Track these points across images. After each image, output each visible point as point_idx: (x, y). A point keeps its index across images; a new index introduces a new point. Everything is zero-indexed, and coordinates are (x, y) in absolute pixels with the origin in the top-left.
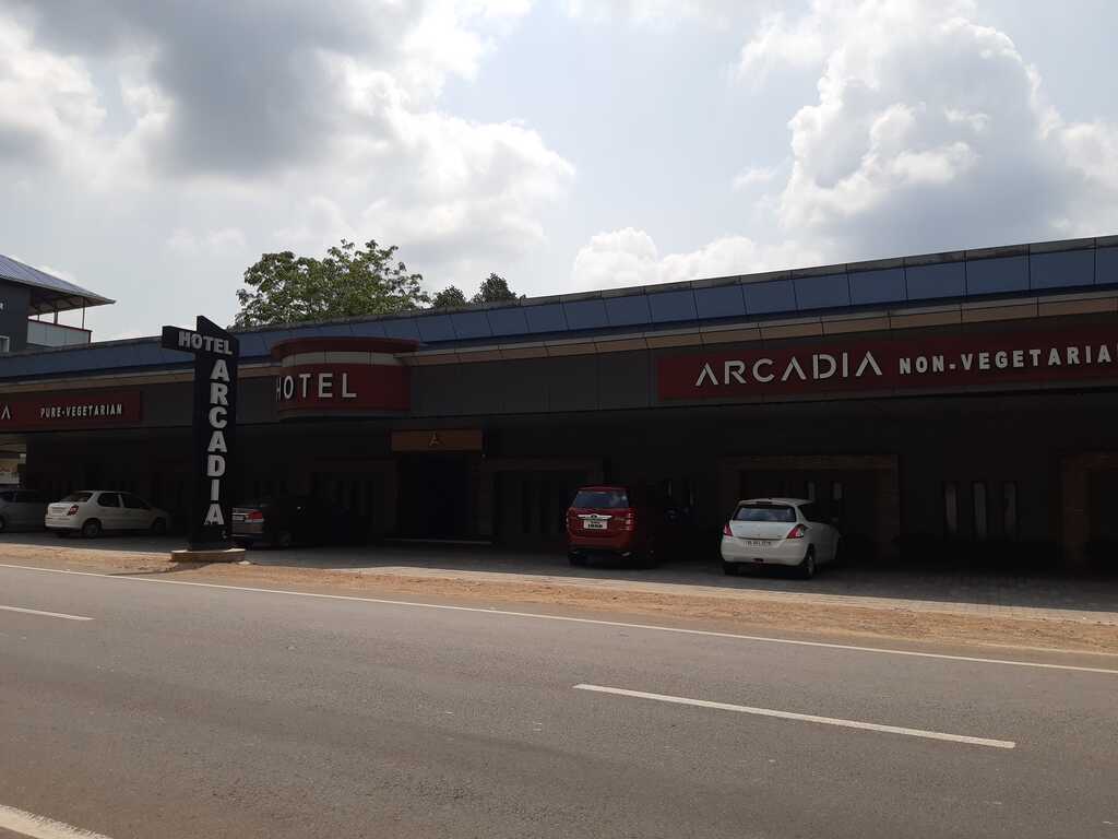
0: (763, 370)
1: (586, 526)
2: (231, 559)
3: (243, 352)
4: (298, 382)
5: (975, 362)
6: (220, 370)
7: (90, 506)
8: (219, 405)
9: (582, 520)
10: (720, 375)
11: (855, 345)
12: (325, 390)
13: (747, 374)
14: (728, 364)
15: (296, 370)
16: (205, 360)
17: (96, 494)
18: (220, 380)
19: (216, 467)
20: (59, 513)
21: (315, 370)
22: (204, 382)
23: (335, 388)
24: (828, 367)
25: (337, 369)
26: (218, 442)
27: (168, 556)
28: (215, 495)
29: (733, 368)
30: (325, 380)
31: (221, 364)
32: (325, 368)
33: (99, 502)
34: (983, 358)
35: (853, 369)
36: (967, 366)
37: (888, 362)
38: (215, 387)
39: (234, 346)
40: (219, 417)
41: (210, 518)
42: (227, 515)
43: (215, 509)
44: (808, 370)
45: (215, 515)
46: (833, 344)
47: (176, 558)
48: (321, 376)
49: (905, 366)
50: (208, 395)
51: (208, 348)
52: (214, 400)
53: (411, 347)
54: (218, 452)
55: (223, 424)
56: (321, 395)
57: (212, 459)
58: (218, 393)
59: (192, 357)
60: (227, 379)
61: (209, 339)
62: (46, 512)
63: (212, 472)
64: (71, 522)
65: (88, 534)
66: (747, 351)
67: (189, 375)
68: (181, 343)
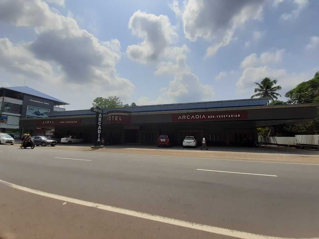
0: (188, 117)
1: (161, 141)
2: (102, 147)
3: (104, 113)
4: (112, 118)
5: (219, 117)
6: (100, 115)
7: (70, 138)
8: (100, 121)
9: (161, 140)
10: (182, 118)
11: (202, 114)
12: (117, 119)
13: (186, 118)
14: (183, 116)
15: (111, 116)
16: (98, 114)
17: (71, 136)
18: (100, 117)
19: (99, 132)
20: (63, 140)
21: (115, 116)
22: (97, 117)
23: (118, 119)
24: (198, 117)
25: (118, 116)
26: (100, 127)
27: (91, 147)
28: (99, 137)
29: (184, 117)
30: (117, 117)
31: (100, 114)
32: (116, 116)
33: (71, 138)
34: (220, 116)
35: (201, 117)
36: (218, 117)
37: (206, 116)
38: (99, 118)
39: (103, 112)
40: (100, 123)
41: (98, 140)
42: (101, 140)
43: (99, 139)
44: (195, 117)
45: (99, 140)
46: (199, 114)
47: (92, 148)
48: (116, 117)
49: (209, 117)
50: (98, 119)
51: (98, 112)
52: (99, 121)
53: (131, 112)
54: (99, 129)
55: (101, 124)
56: (116, 120)
57: (99, 130)
58: (100, 119)
59: (95, 113)
60: (101, 117)
61: (99, 110)
62: (61, 140)
63: (98, 133)
64: (66, 141)
65: (69, 143)
66: (186, 114)
67: (95, 116)
68: (94, 111)
